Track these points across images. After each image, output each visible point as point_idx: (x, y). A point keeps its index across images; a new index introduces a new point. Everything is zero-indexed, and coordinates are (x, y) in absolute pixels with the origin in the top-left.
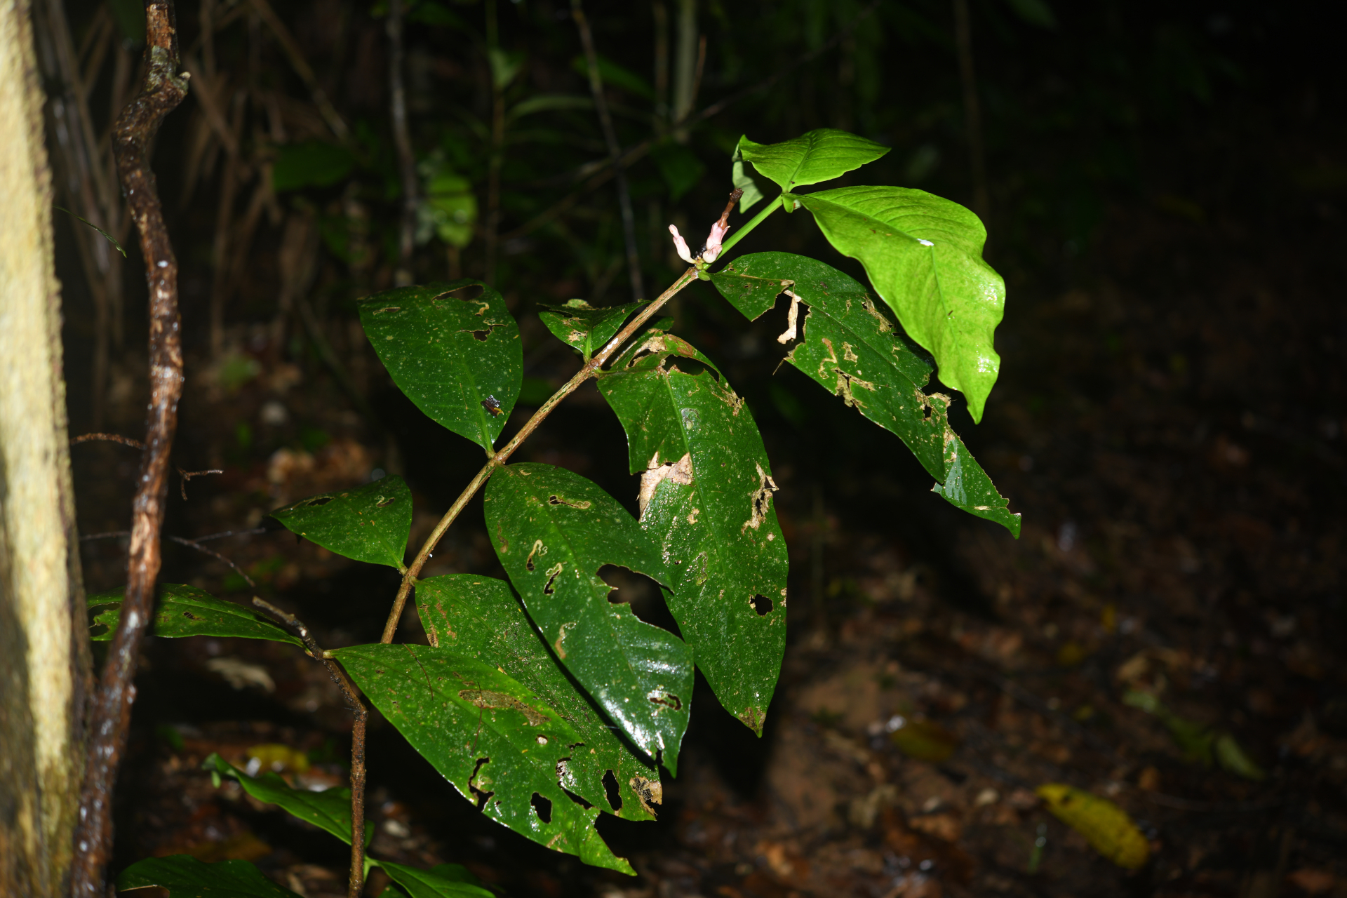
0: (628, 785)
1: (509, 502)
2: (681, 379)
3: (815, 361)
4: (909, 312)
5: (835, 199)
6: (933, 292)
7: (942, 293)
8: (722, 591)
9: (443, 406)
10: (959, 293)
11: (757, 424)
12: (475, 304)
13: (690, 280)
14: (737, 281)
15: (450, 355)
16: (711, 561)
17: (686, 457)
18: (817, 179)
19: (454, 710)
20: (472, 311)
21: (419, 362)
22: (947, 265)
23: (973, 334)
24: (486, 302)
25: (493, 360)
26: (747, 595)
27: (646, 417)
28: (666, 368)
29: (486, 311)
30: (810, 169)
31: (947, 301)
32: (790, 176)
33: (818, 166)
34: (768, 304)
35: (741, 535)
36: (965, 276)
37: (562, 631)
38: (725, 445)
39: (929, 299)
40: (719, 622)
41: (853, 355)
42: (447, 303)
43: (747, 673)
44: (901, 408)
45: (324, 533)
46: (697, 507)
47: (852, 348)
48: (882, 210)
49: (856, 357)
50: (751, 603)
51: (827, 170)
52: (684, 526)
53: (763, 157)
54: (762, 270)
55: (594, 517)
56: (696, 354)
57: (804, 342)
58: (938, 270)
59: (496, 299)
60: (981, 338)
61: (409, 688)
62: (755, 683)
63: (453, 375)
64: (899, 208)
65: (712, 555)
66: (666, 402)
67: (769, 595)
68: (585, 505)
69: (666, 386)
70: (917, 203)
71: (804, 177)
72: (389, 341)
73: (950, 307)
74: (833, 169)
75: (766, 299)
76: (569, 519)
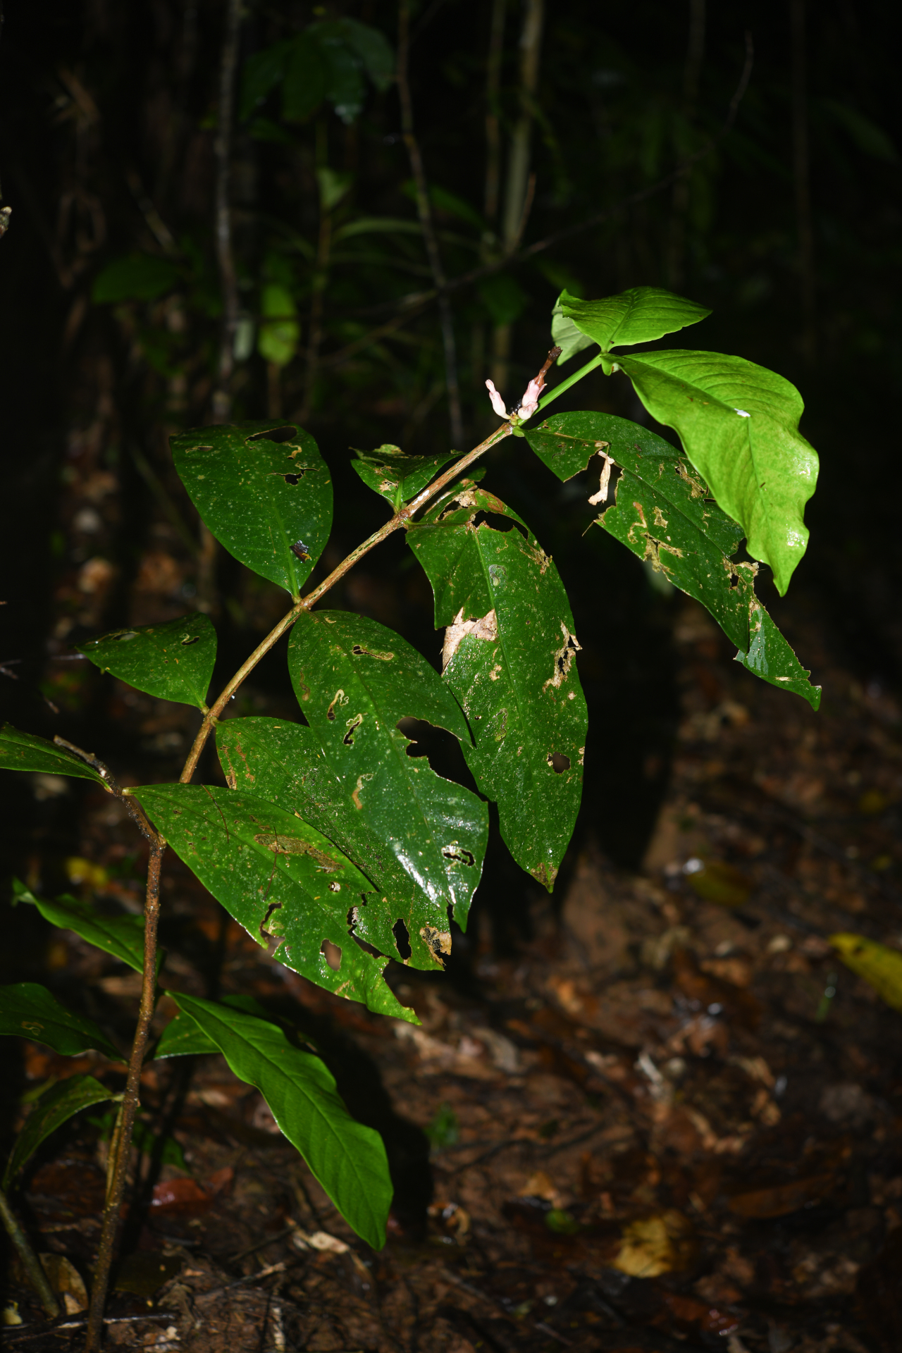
0: (418, 934)
1: (313, 650)
2: (490, 535)
3: (625, 525)
4: (722, 483)
5: (654, 363)
6: (747, 463)
7: (755, 465)
8: (521, 748)
9: (252, 549)
10: (772, 465)
11: (564, 583)
12: (288, 446)
13: (504, 436)
14: (552, 439)
15: (260, 498)
16: (511, 718)
17: (491, 613)
18: (637, 340)
19: (249, 854)
20: (284, 454)
21: (230, 503)
22: (763, 436)
23: (784, 507)
24: (299, 445)
25: (303, 504)
26: (545, 753)
27: (453, 572)
28: (476, 523)
29: (298, 454)
30: (630, 329)
31: (760, 473)
32: (609, 335)
33: (638, 327)
34: (581, 465)
35: (542, 693)
36: (779, 448)
37: (359, 782)
38: (531, 603)
39: (742, 471)
40: (516, 778)
41: (663, 521)
42: (260, 444)
43: (541, 830)
44: (709, 576)
45: (128, 669)
46: (499, 663)
47: (662, 514)
48: (701, 376)
49: (666, 522)
50: (549, 760)
51: (647, 331)
52: (486, 682)
53: (583, 314)
54: (577, 430)
55: (397, 668)
56: (506, 510)
57: (615, 505)
58: (753, 441)
59: (309, 442)
60: (792, 511)
61: (206, 830)
62: (549, 839)
63: (263, 518)
64: (717, 375)
65: (513, 712)
66: (474, 558)
67: (567, 753)
68: (389, 656)
69: (474, 542)
70: (736, 371)
71: (624, 337)
72: (200, 481)
73: (762, 479)
74: (653, 330)
75: (580, 460)
76: (372, 670)
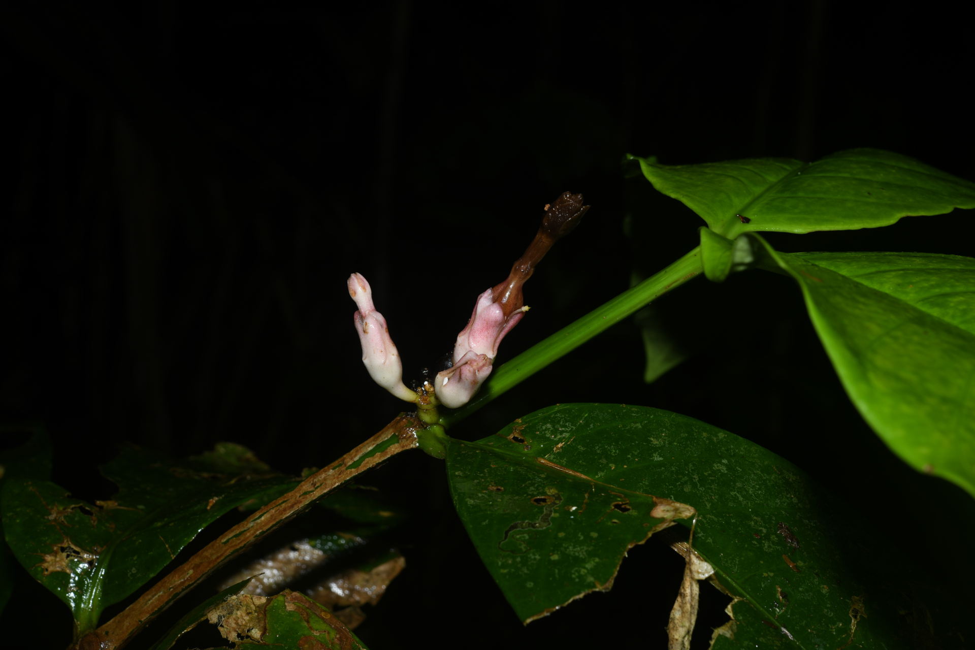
13: (395, 449)
30: (800, 194)
32: (738, 203)
33: (826, 192)
34: (592, 572)
54: (607, 458)
71: (780, 210)
75: (591, 555)
